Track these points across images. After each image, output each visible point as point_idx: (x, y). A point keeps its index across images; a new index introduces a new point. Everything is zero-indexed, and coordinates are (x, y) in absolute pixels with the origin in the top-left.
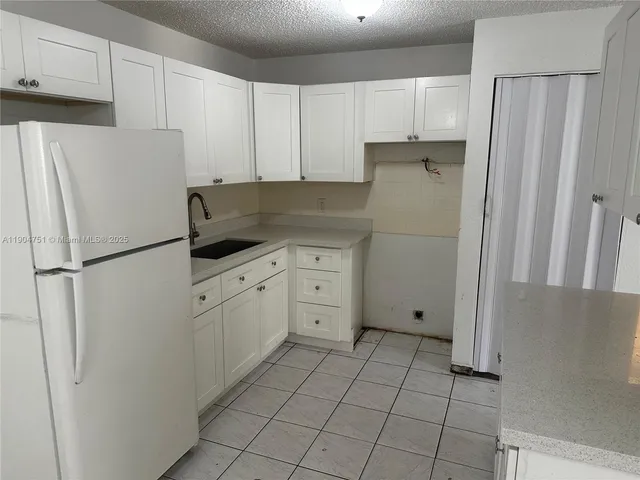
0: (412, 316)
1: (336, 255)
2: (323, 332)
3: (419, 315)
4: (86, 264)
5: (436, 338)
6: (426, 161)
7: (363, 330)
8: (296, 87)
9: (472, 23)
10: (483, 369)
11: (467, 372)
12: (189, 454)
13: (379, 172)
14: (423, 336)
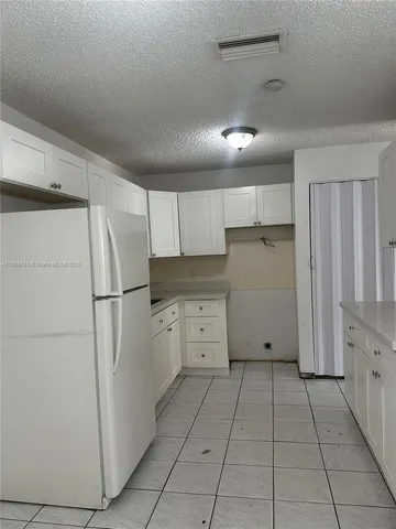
0: (263, 348)
1: (215, 305)
2: (207, 363)
3: (268, 346)
4: (125, 292)
5: (282, 361)
6: (263, 239)
7: (231, 362)
8: (175, 193)
9: (293, 152)
10: (321, 373)
11: (312, 377)
12: (151, 446)
13: (232, 247)
14: (273, 361)
